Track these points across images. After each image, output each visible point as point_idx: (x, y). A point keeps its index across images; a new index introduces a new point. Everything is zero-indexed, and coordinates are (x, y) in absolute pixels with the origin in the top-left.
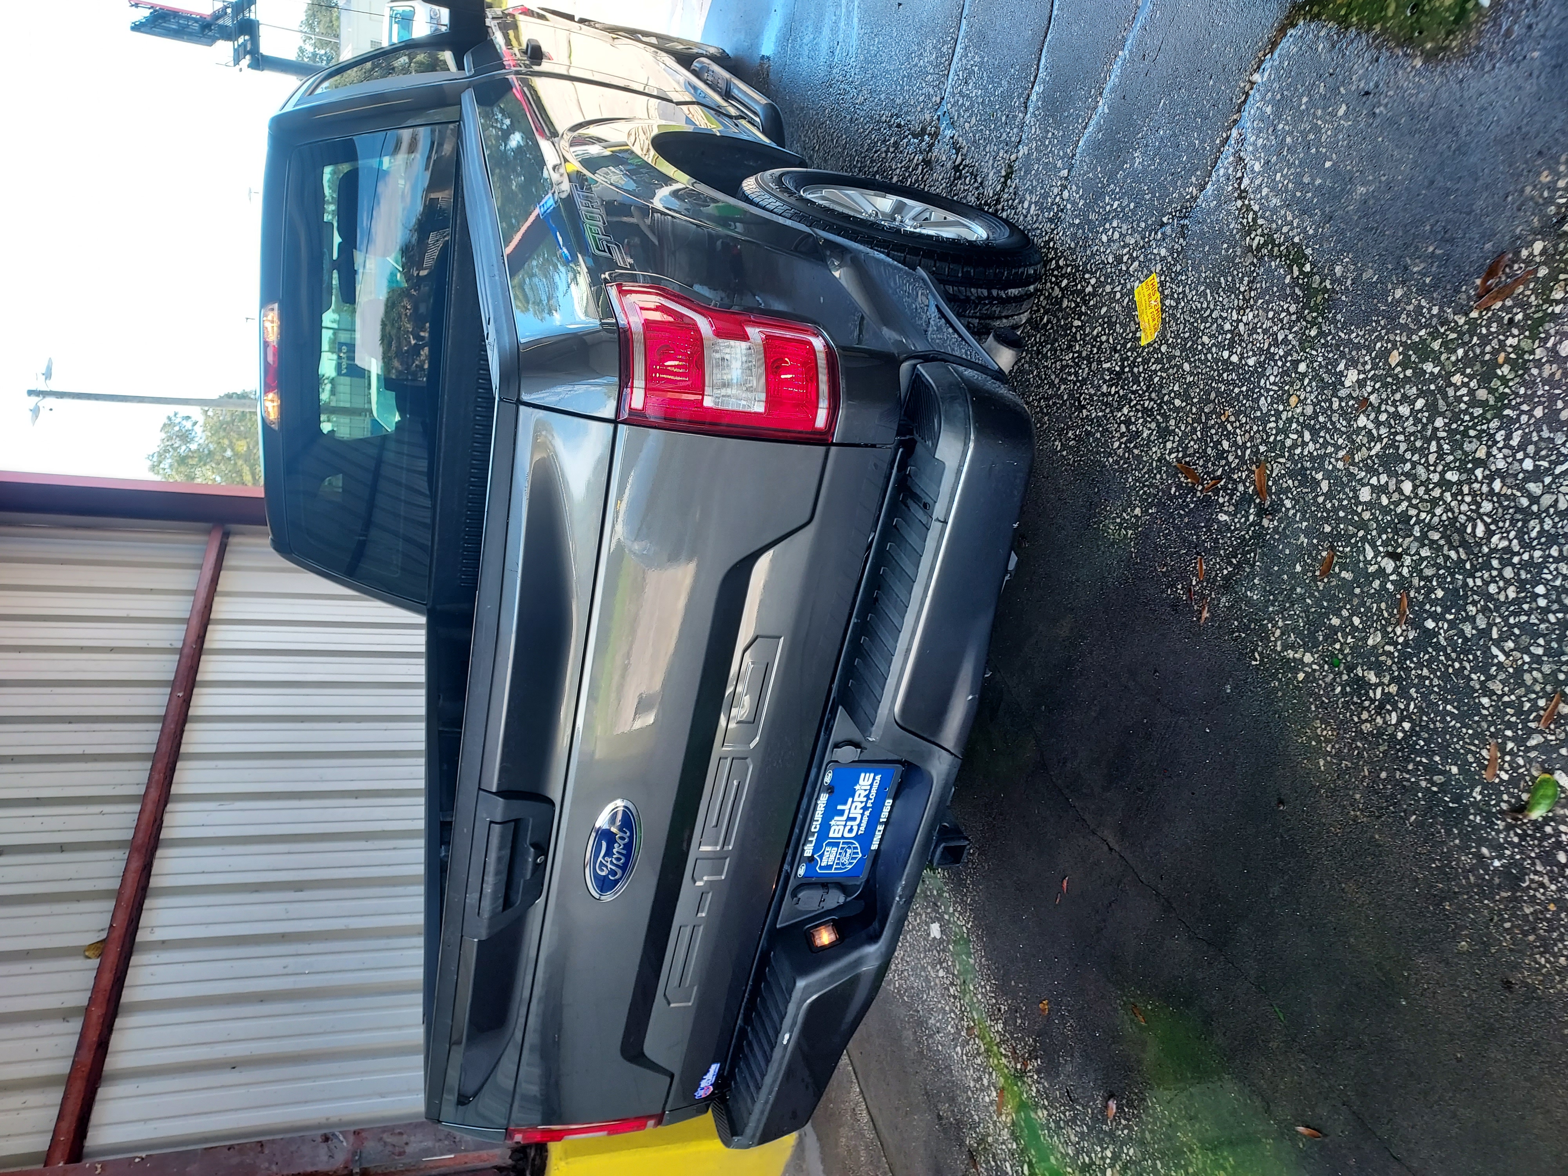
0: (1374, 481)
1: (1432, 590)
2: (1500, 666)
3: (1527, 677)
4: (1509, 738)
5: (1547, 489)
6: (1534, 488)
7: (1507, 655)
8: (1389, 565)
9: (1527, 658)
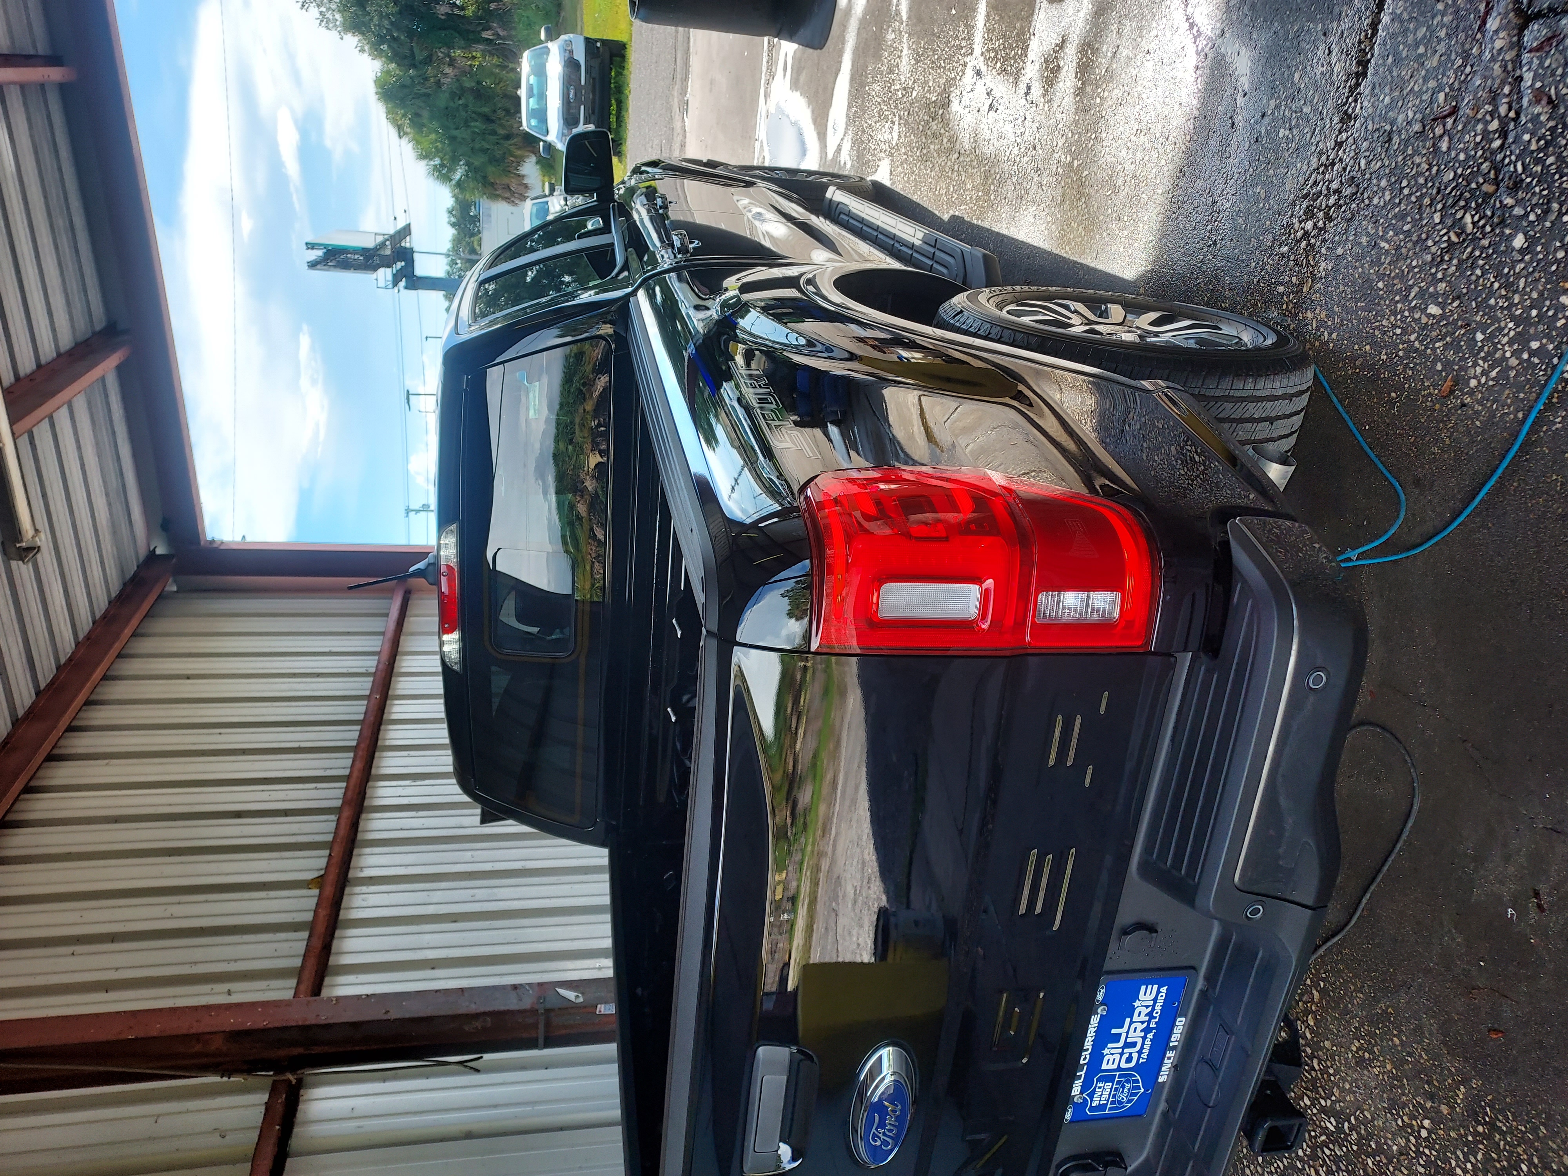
4: (1397, 302)
9: (1401, 237)
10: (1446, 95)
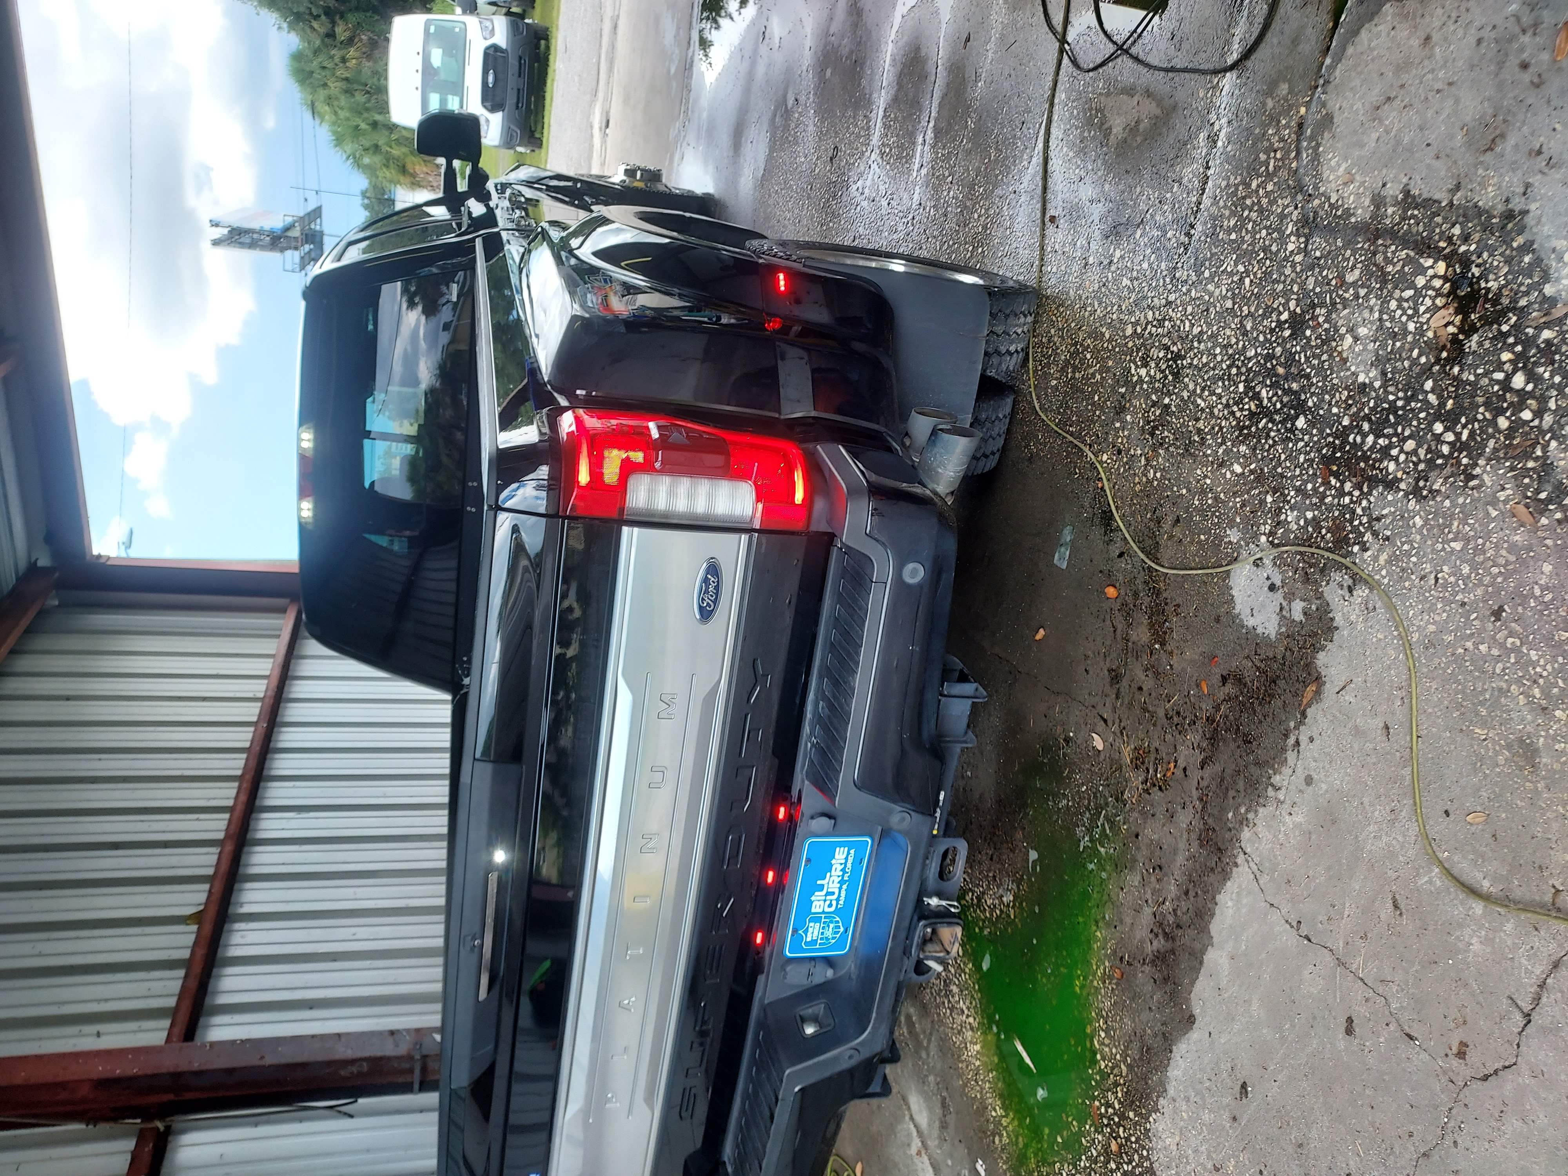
0: (1133, 320)
1: (1166, 377)
2: (1202, 410)
3: (1216, 411)
5: (1217, 286)
6: (1210, 287)
7: (1205, 400)
8: (1143, 372)
9: (1214, 398)
10: (1251, 281)
